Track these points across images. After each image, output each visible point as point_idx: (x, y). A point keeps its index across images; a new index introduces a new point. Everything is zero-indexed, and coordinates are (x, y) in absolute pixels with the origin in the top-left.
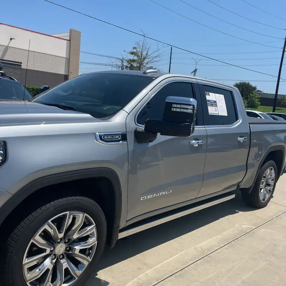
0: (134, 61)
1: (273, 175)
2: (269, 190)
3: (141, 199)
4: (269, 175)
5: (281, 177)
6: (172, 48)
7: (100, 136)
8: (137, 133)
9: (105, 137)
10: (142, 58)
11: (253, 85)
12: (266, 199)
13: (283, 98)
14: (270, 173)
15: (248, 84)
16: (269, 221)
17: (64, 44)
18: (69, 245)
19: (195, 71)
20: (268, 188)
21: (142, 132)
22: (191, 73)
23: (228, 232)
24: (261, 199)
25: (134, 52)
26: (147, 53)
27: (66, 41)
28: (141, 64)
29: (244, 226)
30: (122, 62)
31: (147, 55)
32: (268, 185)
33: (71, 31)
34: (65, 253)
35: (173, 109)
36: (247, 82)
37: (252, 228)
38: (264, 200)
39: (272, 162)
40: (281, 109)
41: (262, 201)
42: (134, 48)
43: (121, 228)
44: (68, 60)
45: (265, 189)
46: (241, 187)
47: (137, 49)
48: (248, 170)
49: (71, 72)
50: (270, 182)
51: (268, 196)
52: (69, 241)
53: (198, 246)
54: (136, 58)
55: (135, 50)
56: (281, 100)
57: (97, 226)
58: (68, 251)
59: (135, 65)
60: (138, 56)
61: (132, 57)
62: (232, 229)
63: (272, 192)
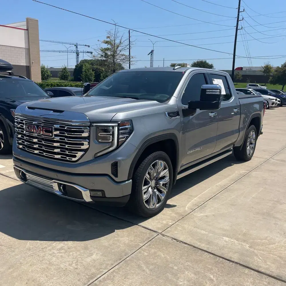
0: (107, 49)
1: (254, 136)
2: (252, 147)
3: (188, 153)
4: (251, 136)
5: (259, 137)
6: (129, 31)
7: (168, 114)
8: (183, 111)
9: (170, 114)
10: (115, 46)
11: (210, 63)
12: (251, 154)
13: (238, 73)
14: (252, 134)
15: (205, 62)
16: (256, 168)
17: (22, 34)
18: (156, 181)
19: (152, 52)
20: (252, 146)
21: (187, 109)
22: (148, 55)
23: (232, 176)
24: (248, 154)
25: (108, 41)
26: (121, 41)
27: (23, 31)
28: (115, 52)
29: (241, 172)
30: (77, 47)
31: (120, 43)
32: (251, 143)
33: (28, 20)
34: (155, 186)
35: (207, 93)
36: (204, 61)
37: (247, 172)
38: (249, 155)
39: (253, 126)
40: (237, 84)
41: (248, 156)
42: (108, 37)
43: (178, 172)
44: (28, 50)
45: (250, 146)
46: (235, 146)
47: (111, 38)
48: (240, 133)
49: (33, 62)
50: (253, 141)
51: (251, 152)
52: (157, 179)
53: (218, 184)
54: (109, 46)
55: (108, 40)
56: (236, 75)
57: (169, 170)
58: (157, 185)
59: (109, 53)
60: (111, 44)
61: (106, 46)
62: (234, 174)
63: (254, 149)
